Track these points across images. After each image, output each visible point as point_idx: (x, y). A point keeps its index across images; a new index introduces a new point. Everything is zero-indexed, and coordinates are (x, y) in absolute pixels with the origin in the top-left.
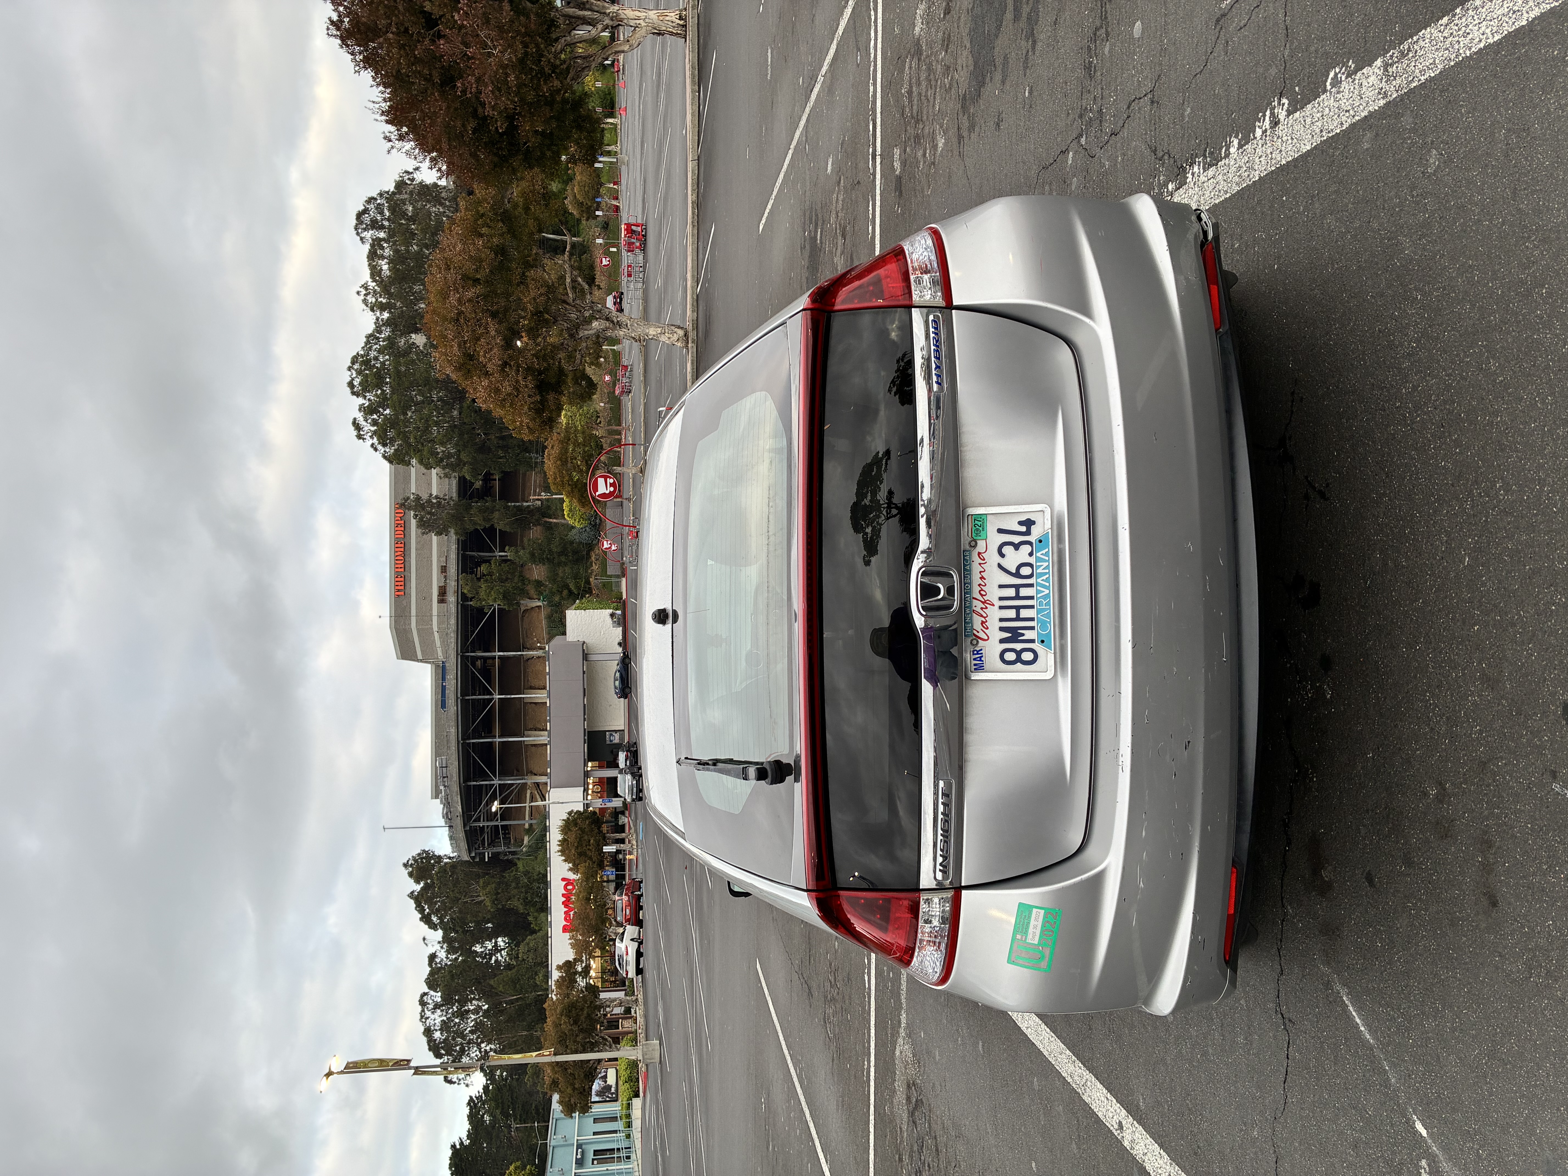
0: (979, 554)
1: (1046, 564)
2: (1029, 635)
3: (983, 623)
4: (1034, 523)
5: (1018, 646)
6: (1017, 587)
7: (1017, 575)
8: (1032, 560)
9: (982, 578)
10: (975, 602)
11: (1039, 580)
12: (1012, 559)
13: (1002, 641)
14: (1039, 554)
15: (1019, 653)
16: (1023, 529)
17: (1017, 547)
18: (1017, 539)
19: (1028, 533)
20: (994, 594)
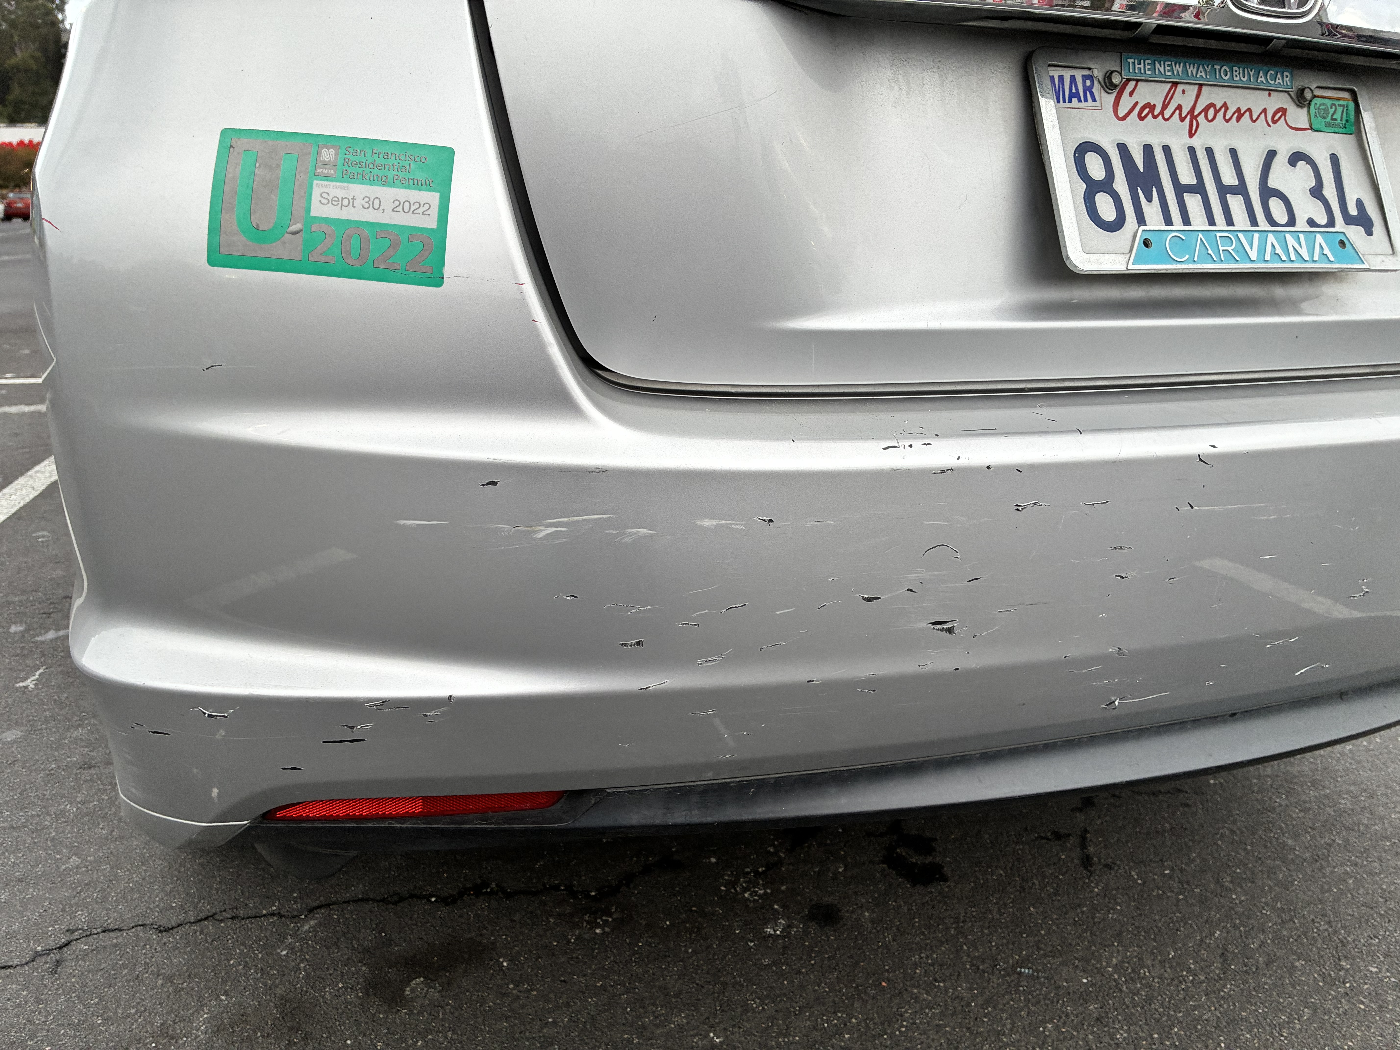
0: (1283, 111)
1: (1304, 253)
2: (1152, 211)
3: (1151, 107)
4: (1369, 232)
5: (1121, 185)
6: (1241, 189)
7: (1266, 191)
8: (1301, 224)
9: (1239, 114)
10: (1193, 90)
11: (1271, 238)
12: (1292, 182)
13: (1122, 148)
14: (1319, 239)
15: (1106, 186)
16: (1353, 211)
17: (1317, 192)
18: (1330, 192)
19: (1348, 218)
20: (1216, 138)
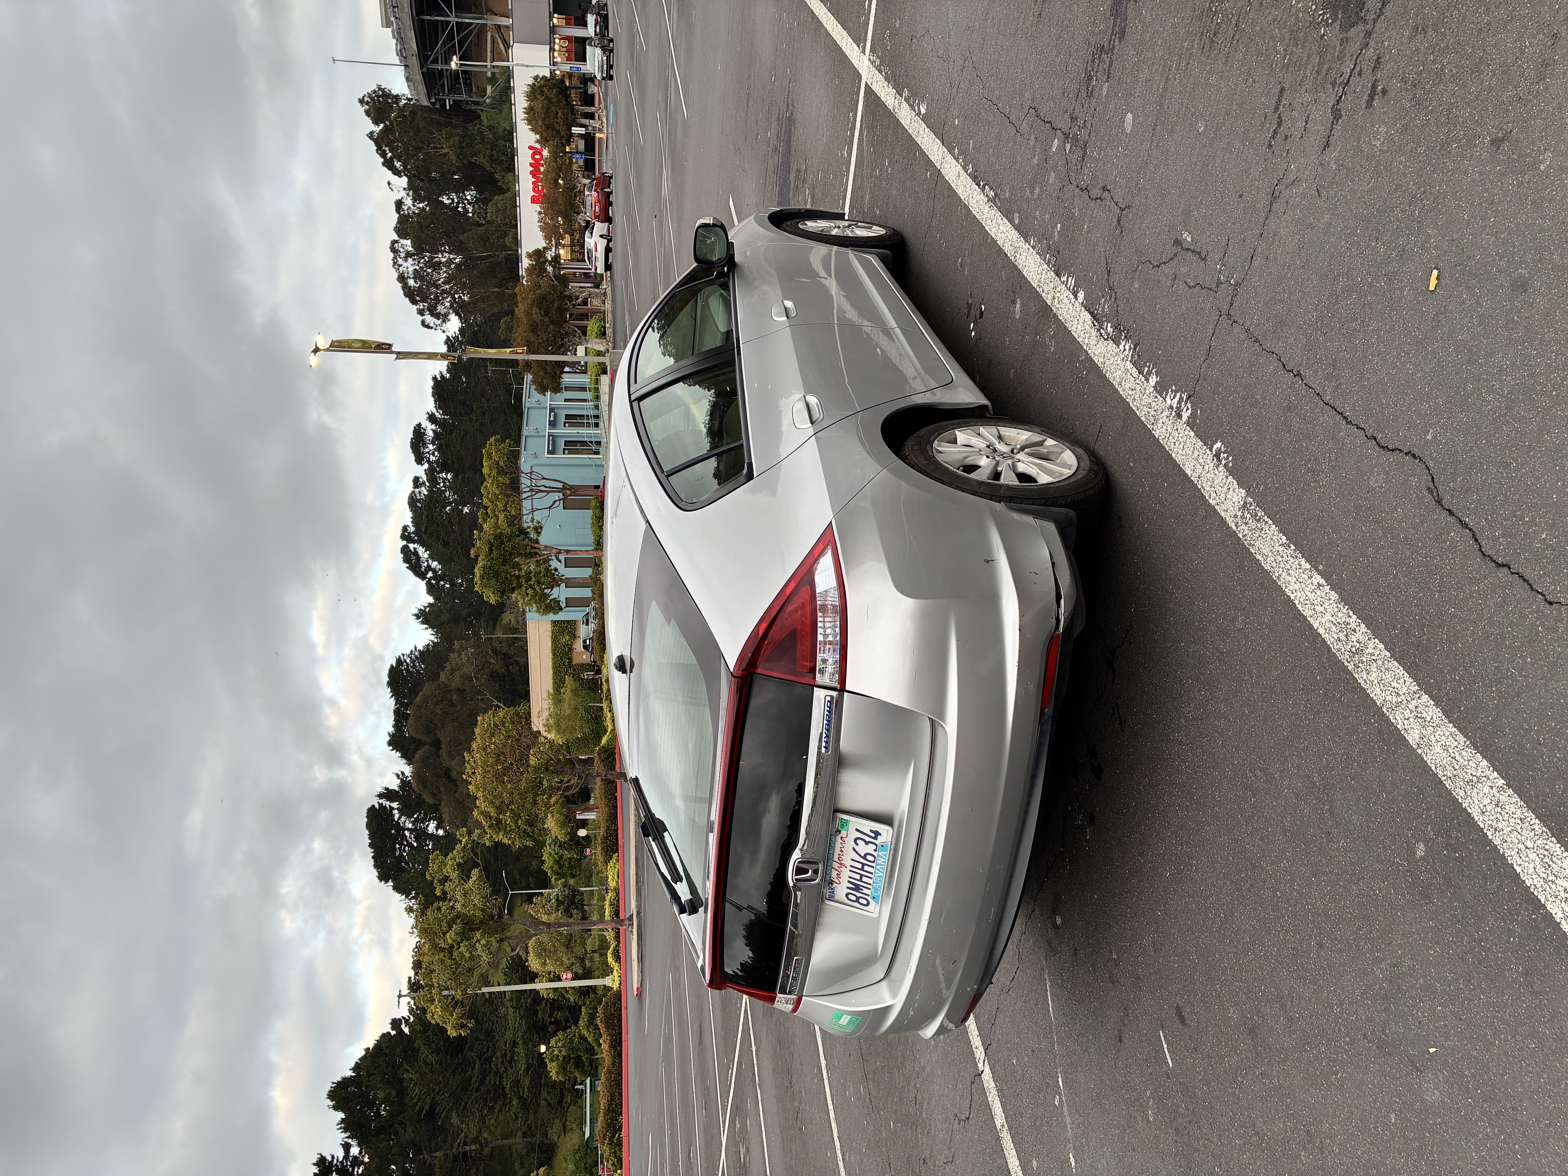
0: (841, 838)
1: (883, 860)
2: (865, 891)
3: (838, 874)
4: (880, 834)
5: (859, 895)
6: (863, 865)
7: (864, 857)
8: (875, 854)
9: (841, 851)
10: (834, 863)
11: (878, 867)
12: (863, 848)
13: (848, 888)
14: (880, 853)
15: (858, 898)
16: (873, 835)
17: (867, 843)
18: (868, 839)
19: (876, 838)
20: (847, 862)
